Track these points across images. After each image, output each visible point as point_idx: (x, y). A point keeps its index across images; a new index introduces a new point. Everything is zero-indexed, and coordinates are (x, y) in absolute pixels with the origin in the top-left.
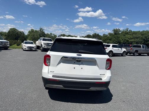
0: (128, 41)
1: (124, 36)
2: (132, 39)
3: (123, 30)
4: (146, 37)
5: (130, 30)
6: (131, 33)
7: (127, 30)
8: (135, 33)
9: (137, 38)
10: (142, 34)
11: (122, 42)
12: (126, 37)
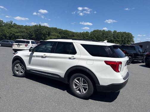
0: (14, 35)
1: (9, 29)
2: (18, 33)
3: (7, 22)
4: (30, 32)
5: (14, 23)
6: (15, 27)
7: (12, 23)
8: (19, 27)
9: (22, 32)
10: (26, 28)
11: (8, 35)
12: (11, 31)
